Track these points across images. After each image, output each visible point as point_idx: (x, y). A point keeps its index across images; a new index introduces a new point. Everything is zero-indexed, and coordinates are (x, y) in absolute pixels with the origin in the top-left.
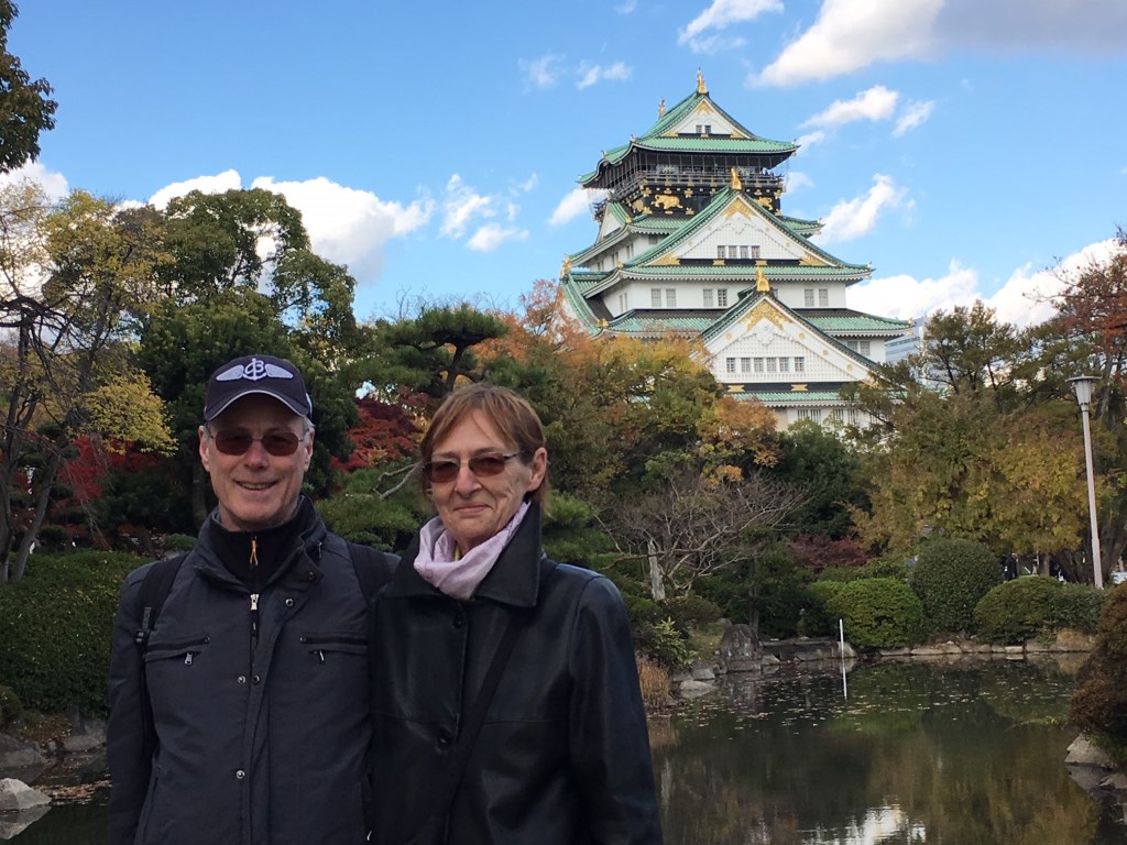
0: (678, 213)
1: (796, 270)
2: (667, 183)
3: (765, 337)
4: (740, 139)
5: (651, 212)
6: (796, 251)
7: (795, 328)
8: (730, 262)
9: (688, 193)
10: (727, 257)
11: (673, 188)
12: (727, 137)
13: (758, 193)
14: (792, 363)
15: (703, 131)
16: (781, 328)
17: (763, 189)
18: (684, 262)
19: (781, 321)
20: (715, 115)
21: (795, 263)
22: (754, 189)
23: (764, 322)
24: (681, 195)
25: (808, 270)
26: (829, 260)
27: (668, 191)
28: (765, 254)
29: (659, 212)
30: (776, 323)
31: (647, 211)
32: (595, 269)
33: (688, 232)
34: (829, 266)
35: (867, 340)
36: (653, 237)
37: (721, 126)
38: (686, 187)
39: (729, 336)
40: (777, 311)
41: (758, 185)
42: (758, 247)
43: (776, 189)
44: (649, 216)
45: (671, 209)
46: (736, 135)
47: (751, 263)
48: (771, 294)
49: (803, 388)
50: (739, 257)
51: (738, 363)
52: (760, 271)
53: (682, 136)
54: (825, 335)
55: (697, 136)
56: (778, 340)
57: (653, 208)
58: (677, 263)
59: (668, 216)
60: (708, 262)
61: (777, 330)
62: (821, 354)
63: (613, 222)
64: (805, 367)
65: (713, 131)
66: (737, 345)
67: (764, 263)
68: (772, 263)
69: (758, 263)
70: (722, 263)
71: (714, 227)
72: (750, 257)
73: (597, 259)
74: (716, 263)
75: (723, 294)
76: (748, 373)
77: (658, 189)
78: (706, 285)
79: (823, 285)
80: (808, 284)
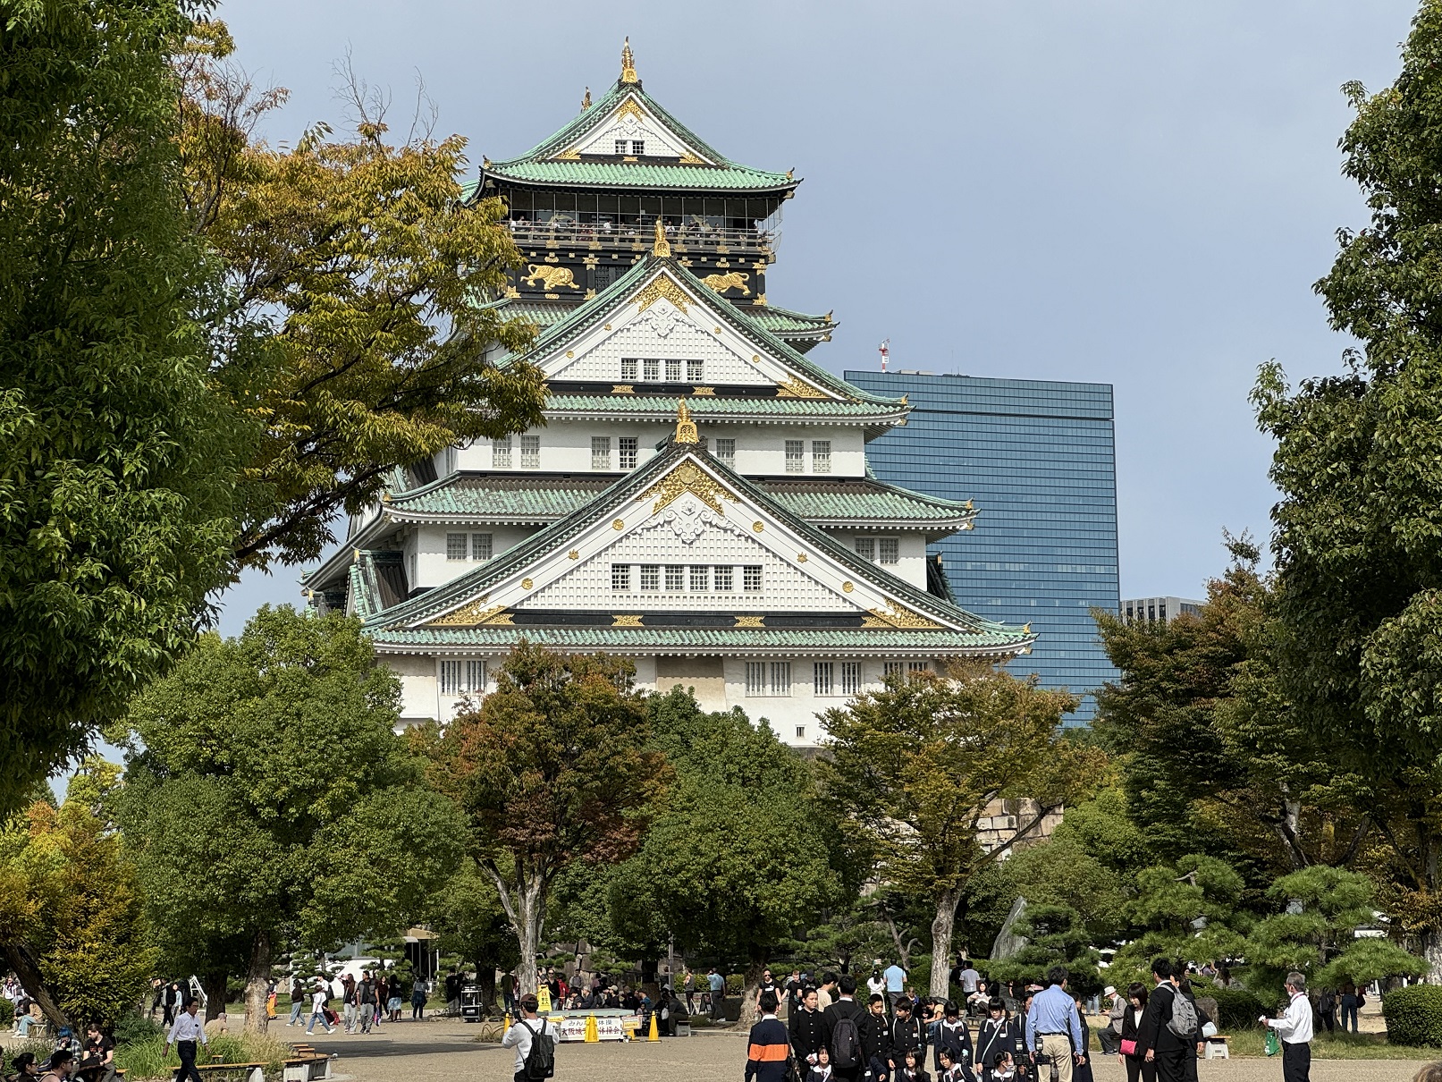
0: (568, 298)
1: (767, 406)
2: (551, 244)
3: (689, 526)
4: (697, 166)
5: (517, 295)
6: (772, 372)
7: (742, 514)
8: (642, 390)
9: (591, 262)
10: (640, 379)
11: (562, 252)
12: (672, 162)
13: (723, 263)
14: (738, 576)
15: (629, 150)
16: (719, 510)
17: (732, 258)
18: (558, 387)
19: (719, 499)
20: (650, 123)
21: (769, 392)
22: (717, 257)
23: (687, 498)
24: (577, 267)
25: (792, 407)
26: (833, 389)
27: (552, 258)
28: (713, 375)
29: (534, 296)
30: (709, 501)
31: (512, 293)
33: (567, 334)
34: (832, 400)
35: (891, 539)
37: (660, 143)
38: (585, 252)
39: (619, 525)
40: (712, 479)
41: (722, 249)
42: (700, 362)
43: (757, 258)
44: (514, 302)
45: (556, 290)
46: (690, 159)
47: (686, 390)
48: (700, 448)
49: (756, 622)
50: (662, 379)
51: (635, 574)
52: (693, 405)
53: (586, 158)
54: (804, 526)
55: (616, 159)
56: (711, 534)
57: (522, 288)
59: (552, 304)
60: (603, 389)
61: (711, 515)
62: (794, 561)
64: (764, 585)
65: (647, 152)
66: (631, 542)
67: (710, 392)
68: (723, 391)
69: (698, 391)
70: (629, 390)
71: (616, 324)
72: (684, 380)
74: (617, 389)
75: (629, 446)
76: (653, 593)
77: (533, 254)
78: (599, 432)
79: (822, 436)
80: (793, 435)
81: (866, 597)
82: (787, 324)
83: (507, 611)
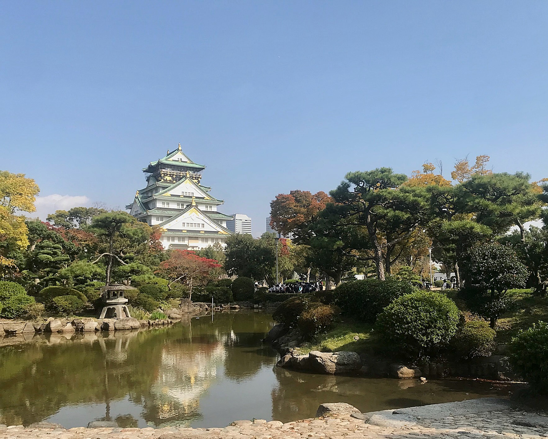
0: (171, 182)
1: (203, 200)
2: (169, 173)
3: (194, 217)
4: (190, 163)
5: (163, 181)
6: (203, 195)
7: (202, 216)
8: (185, 197)
10: (184, 195)
11: (170, 175)
12: (186, 162)
13: (194, 178)
14: (201, 225)
15: (180, 160)
18: (172, 195)
20: (183, 156)
21: (203, 198)
23: (194, 213)
24: (172, 177)
25: (207, 201)
26: (212, 198)
28: (195, 195)
30: (197, 214)
32: (145, 195)
33: (174, 188)
34: (212, 200)
35: (222, 220)
36: (164, 188)
37: (184, 159)
39: (184, 217)
40: (197, 211)
41: (194, 176)
42: (193, 193)
43: (199, 178)
45: (169, 180)
46: (188, 162)
48: (196, 206)
49: (203, 232)
50: (188, 195)
51: (186, 224)
52: (194, 200)
53: (174, 160)
54: (210, 218)
55: (178, 161)
56: (197, 219)
58: (170, 195)
59: (168, 182)
60: (179, 196)
61: (197, 216)
62: (209, 223)
63: (152, 182)
64: (204, 227)
65: (182, 160)
66: (186, 219)
68: (196, 198)
69: (193, 197)
70: (183, 197)
71: (181, 186)
72: (191, 196)
73: (147, 192)
74: (181, 196)
75: (183, 205)
76: (188, 227)
77: (166, 174)
78: (178, 202)
79: (211, 205)
80: (206, 204)
81: (219, 229)
82: (204, 188)
83: (167, 229)
